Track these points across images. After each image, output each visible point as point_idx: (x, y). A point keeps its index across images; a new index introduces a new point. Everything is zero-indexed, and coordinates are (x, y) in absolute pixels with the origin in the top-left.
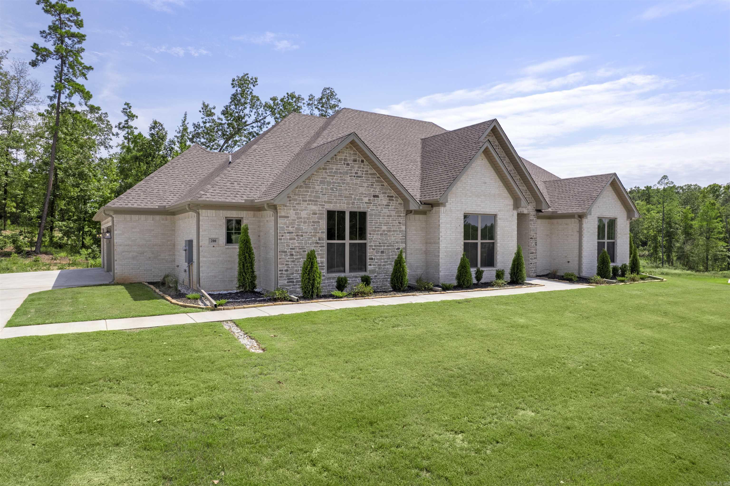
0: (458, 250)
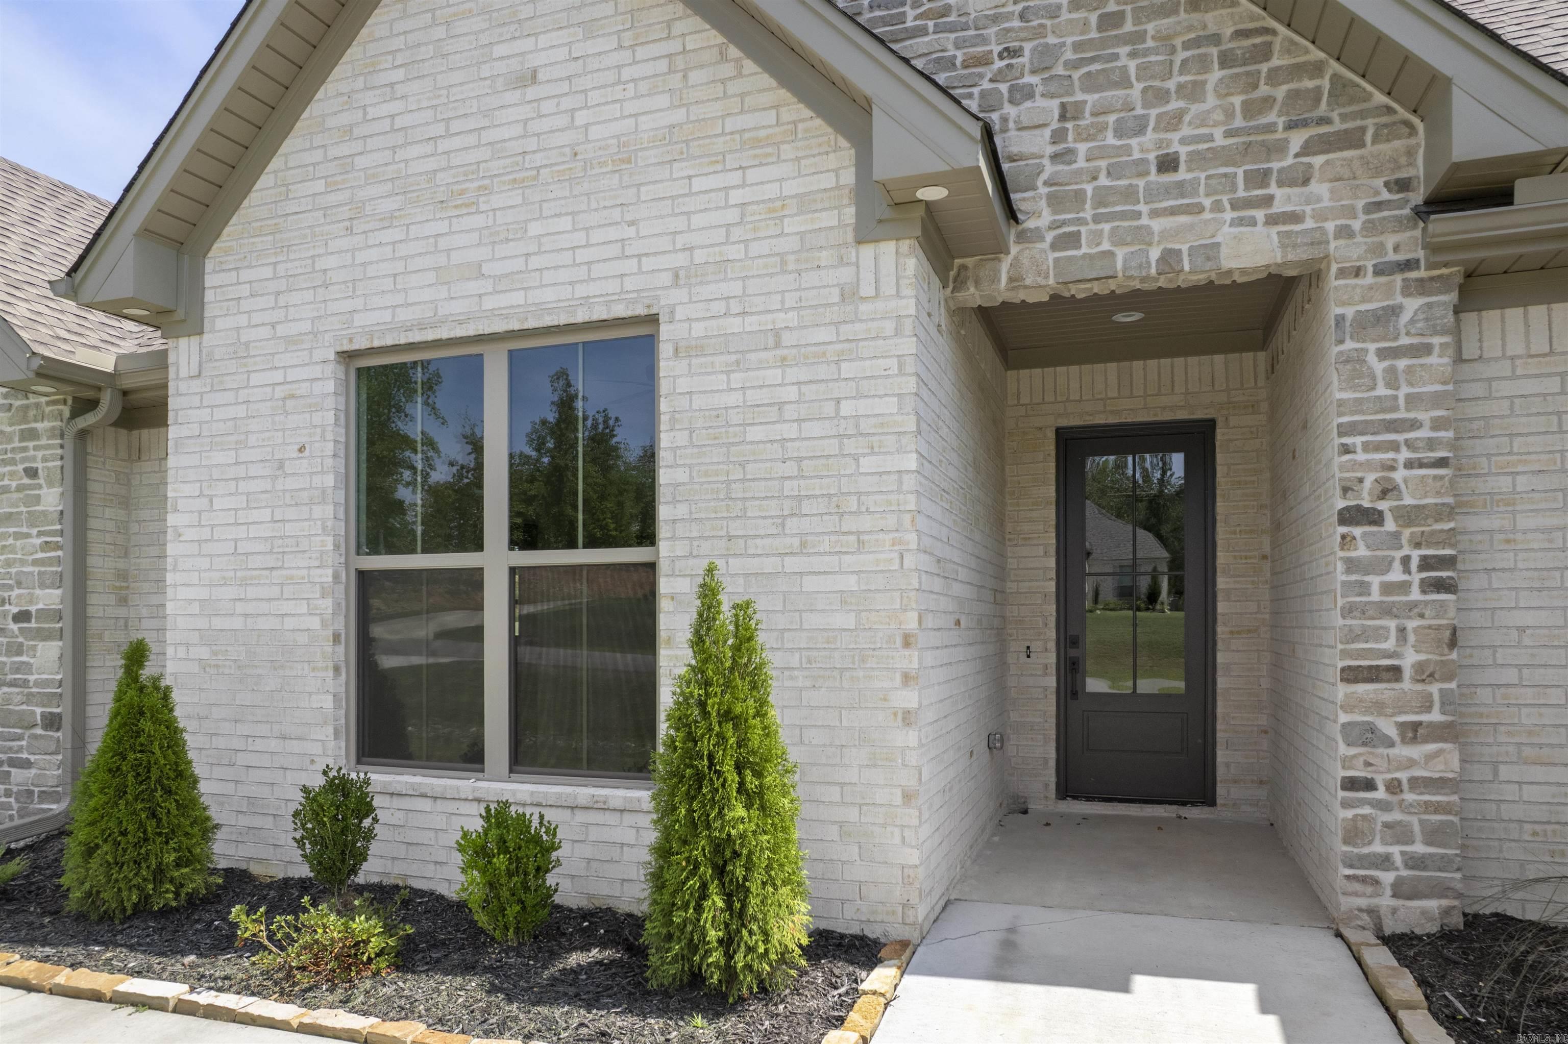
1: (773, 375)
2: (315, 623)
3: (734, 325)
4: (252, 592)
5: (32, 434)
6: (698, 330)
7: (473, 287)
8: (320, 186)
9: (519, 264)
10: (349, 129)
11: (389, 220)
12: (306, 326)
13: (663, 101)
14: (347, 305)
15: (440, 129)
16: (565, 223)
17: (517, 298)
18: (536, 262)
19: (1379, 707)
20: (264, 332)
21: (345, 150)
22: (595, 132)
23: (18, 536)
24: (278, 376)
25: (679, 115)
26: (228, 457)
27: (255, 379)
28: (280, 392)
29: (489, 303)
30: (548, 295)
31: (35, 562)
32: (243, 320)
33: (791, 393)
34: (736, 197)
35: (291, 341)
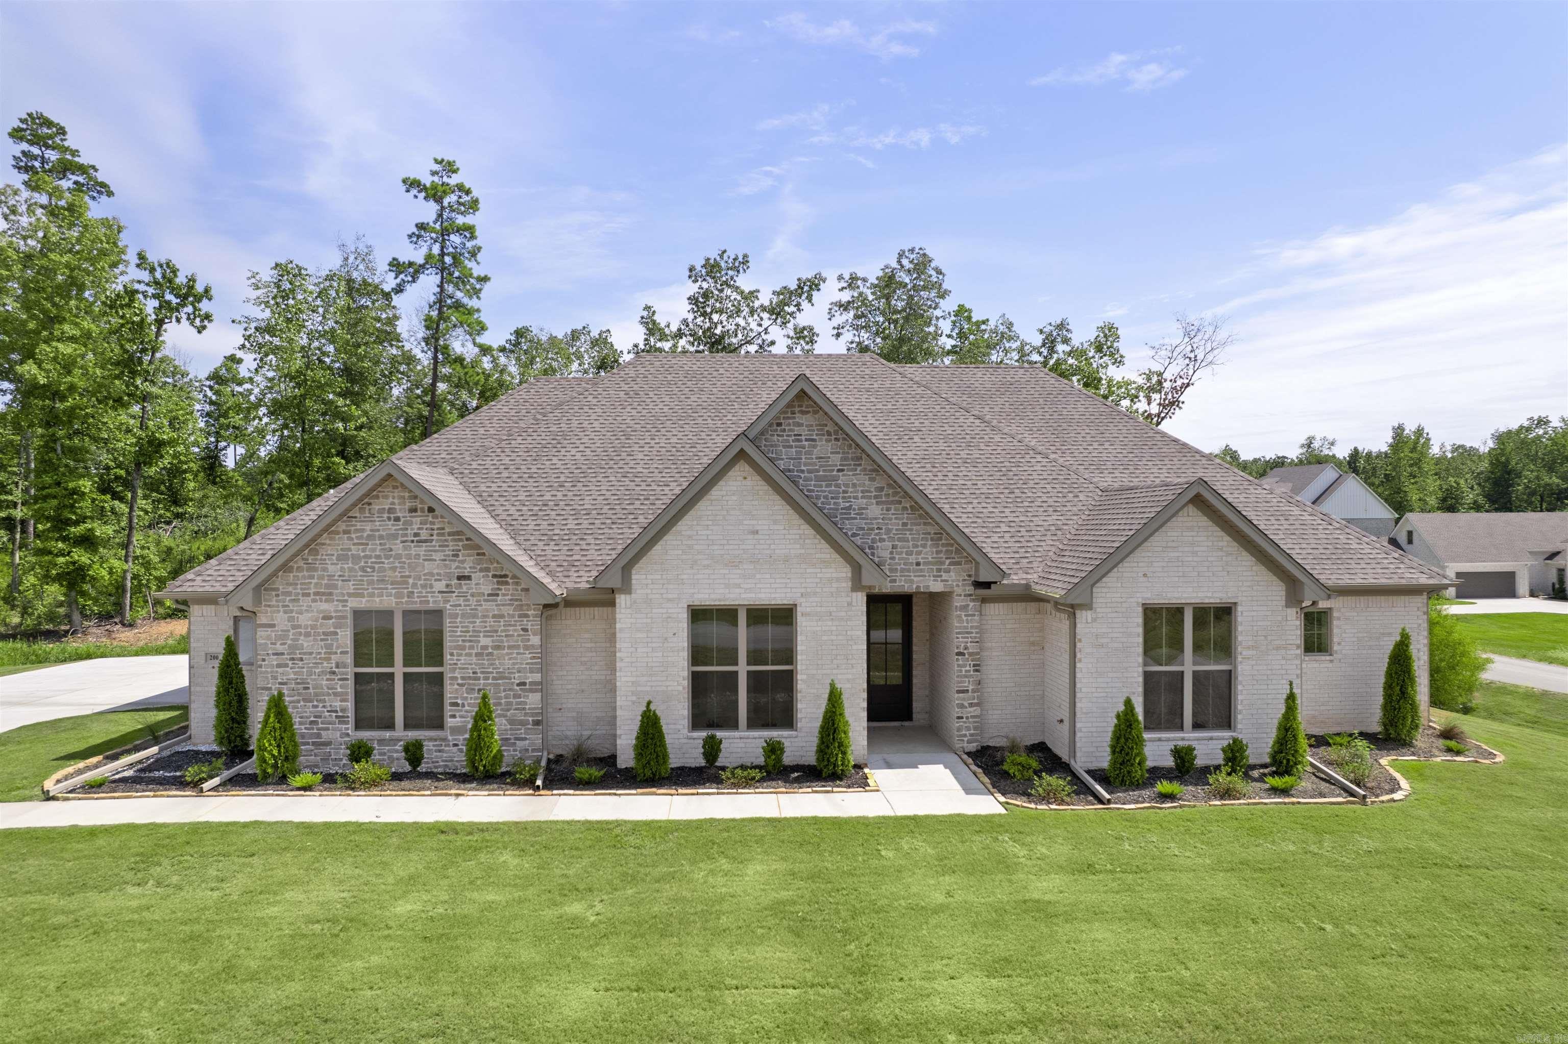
0: (670, 688)
1: (830, 623)
2: (681, 688)
3: (819, 609)
4: (654, 679)
5: (526, 616)
6: (808, 609)
7: (737, 591)
8: (680, 552)
9: (753, 586)
10: (690, 537)
11: (707, 567)
12: (676, 596)
13: (798, 546)
14: (692, 591)
15: (725, 542)
16: (768, 576)
17: (753, 595)
18: (758, 586)
19: (964, 699)
20: (657, 596)
21: (689, 542)
22: (777, 551)
23: (518, 654)
24: (664, 611)
25: (803, 551)
26: (645, 635)
27: (654, 611)
28: (664, 616)
29: (743, 596)
30: (762, 596)
31: (527, 664)
32: (649, 591)
33: (834, 628)
34: (819, 575)
35: (669, 600)
